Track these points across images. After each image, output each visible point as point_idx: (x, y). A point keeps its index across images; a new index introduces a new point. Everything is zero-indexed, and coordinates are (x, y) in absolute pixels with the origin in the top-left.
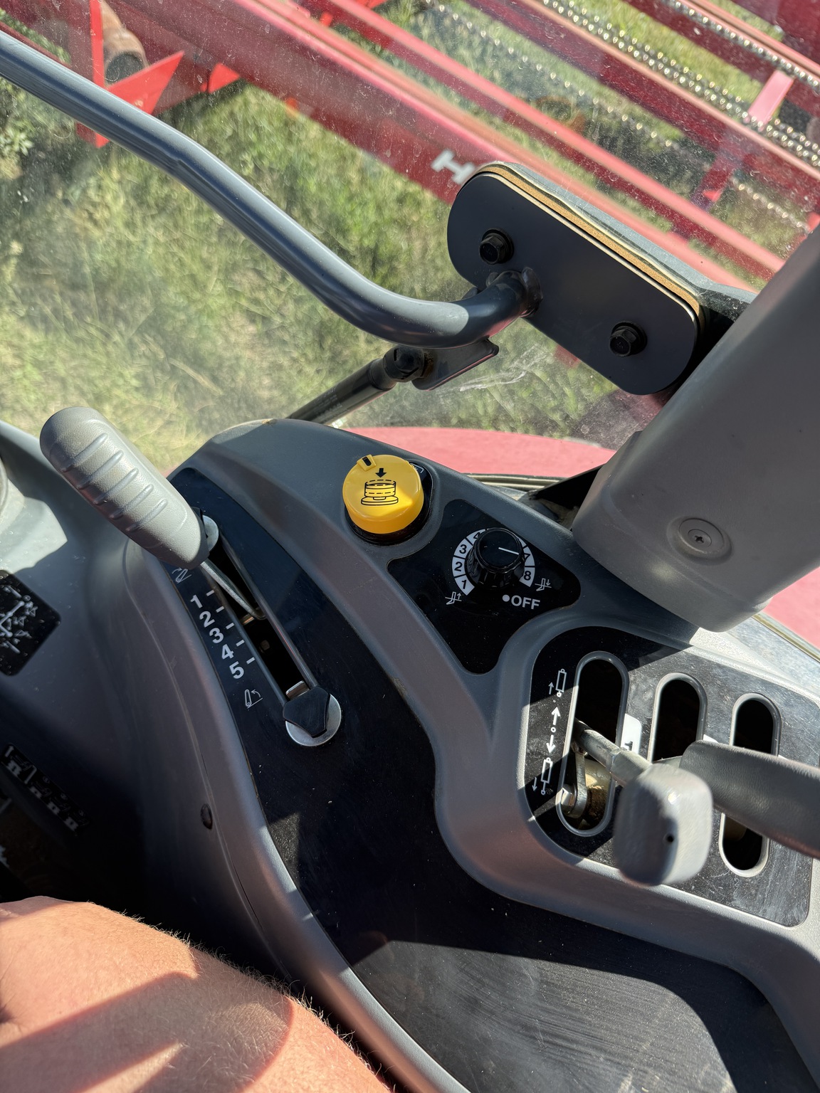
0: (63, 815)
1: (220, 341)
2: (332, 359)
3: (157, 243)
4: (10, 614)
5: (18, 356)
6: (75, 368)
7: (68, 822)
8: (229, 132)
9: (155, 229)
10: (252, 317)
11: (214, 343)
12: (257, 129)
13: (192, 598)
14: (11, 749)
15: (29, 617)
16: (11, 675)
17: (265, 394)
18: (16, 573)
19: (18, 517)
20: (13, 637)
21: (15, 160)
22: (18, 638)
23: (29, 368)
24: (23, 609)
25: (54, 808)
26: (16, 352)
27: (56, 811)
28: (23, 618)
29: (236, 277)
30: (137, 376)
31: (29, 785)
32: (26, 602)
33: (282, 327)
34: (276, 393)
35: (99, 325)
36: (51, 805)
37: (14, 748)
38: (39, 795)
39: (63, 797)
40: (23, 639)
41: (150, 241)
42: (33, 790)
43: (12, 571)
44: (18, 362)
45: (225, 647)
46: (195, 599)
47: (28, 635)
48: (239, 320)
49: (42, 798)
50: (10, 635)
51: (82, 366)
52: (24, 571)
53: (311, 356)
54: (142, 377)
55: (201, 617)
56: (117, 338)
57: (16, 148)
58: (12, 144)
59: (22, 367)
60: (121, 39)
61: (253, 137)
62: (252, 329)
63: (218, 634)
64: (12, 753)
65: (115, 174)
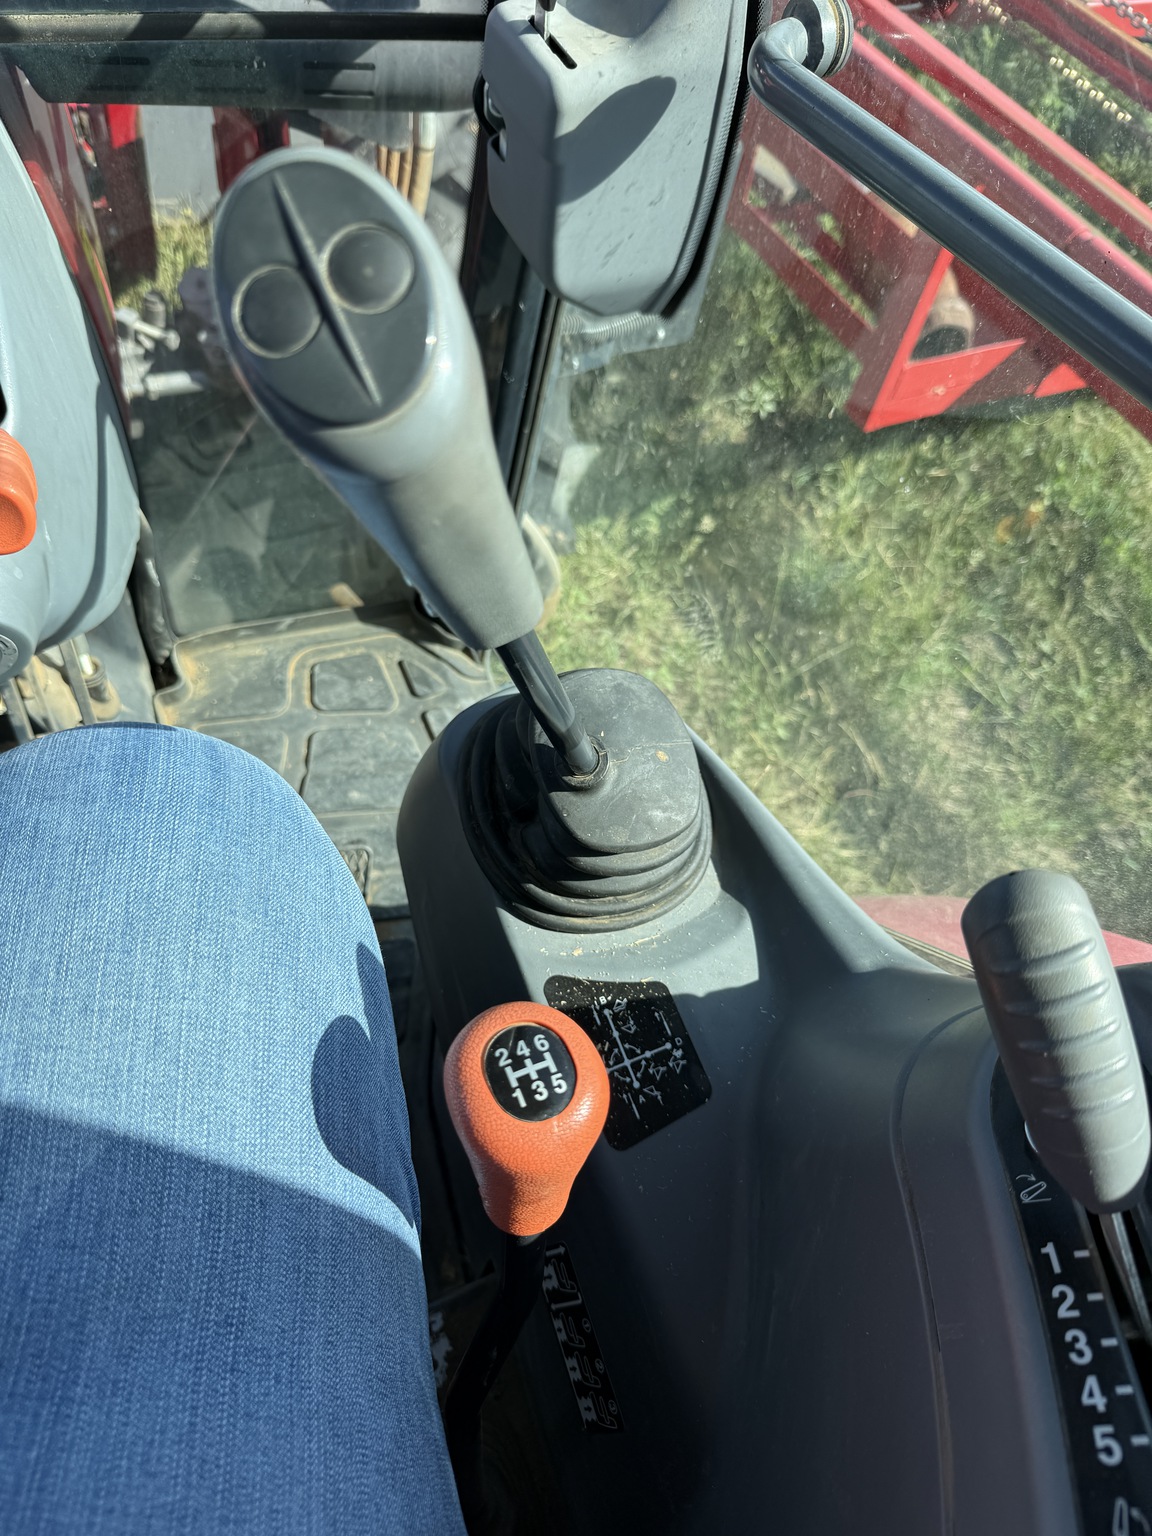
0: (582, 1389)
1: (912, 717)
2: (1069, 795)
3: (881, 564)
4: (648, 1054)
5: (656, 653)
6: (715, 689)
7: (584, 1403)
8: (1028, 451)
9: (888, 547)
10: (971, 698)
11: (904, 716)
12: (1072, 457)
13: (1045, 1246)
14: (561, 1250)
15: (670, 1071)
16: (614, 1147)
17: (949, 807)
18: (676, 996)
19: (704, 913)
20: (640, 1091)
21: (747, 422)
22: (645, 1095)
23: (664, 670)
24: (668, 1054)
25: (574, 1369)
26: (656, 646)
27: (575, 1376)
28: (662, 1069)
29: (966, 639)
30: (788, 725)
31: (556, 1314)
32: (675, 1046)
33: (1009, 725)
34: (966, 812)
35: (767, 646)
36: (571, 1363)
37: (566, 1251)
38: (562, 1337)
39: (600, 1366)
40: (651, 1099)
41: (873, 560)
42: (558, 1324)
43: (673, 992)
44: (652, 659)
45: (1092, 1382)
46: (1049, 1249)
47: (659, 1097)
48: (950, 697)
49: (565, 1344)
50: (636, 1085)
51: (724, 689)
52: (688, 999)
53: (1038, 779)
54: (794, 728)
55: (1056, 1292)
56: (783, 669)
57: (754, 409)
58: (751, 403)
59: (657, 667)
60: (953, 310)
61: (1061, 466)
62: (963, 713)
63: (1082, 1345)
64: (558, 1257)
65: (861, 468)
